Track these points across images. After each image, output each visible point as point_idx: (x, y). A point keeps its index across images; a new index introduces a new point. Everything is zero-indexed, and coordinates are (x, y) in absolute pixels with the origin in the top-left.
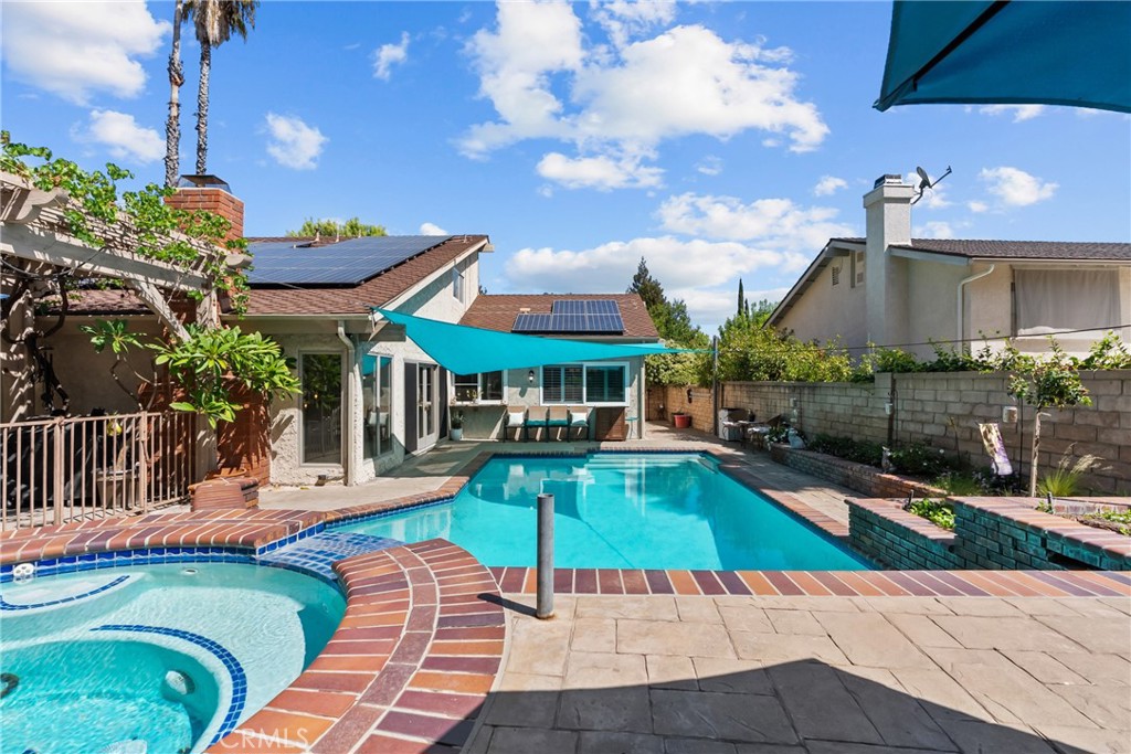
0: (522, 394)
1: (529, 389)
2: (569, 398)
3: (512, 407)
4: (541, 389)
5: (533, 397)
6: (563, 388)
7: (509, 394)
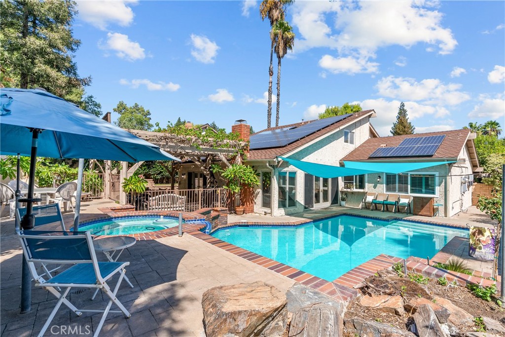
0: (375, 187)
1: (378, 185)
2: (400, 190)
3: (370, 193)
4: (385, 185)
5: (381, 189)
6: (397, 185)
7: (368, 187)
